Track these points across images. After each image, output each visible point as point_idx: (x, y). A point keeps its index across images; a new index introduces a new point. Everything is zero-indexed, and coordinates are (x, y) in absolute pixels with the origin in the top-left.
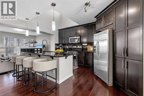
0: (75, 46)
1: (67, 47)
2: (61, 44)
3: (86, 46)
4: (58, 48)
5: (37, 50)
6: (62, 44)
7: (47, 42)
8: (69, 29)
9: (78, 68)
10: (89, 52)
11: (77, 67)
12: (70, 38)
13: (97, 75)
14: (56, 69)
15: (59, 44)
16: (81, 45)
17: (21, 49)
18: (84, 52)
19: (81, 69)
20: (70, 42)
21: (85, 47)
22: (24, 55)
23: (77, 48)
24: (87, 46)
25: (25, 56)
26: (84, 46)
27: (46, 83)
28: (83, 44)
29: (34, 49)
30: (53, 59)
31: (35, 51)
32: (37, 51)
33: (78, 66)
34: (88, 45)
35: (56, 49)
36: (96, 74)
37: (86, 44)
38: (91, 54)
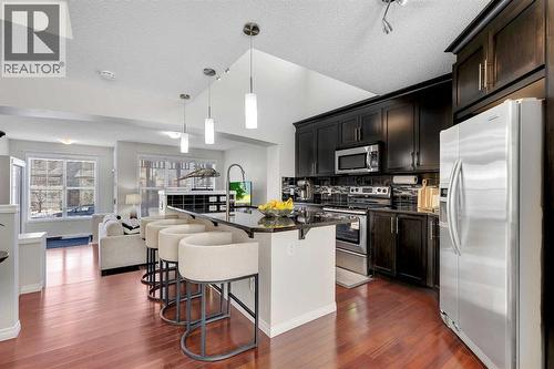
0: (361, 189)
1: (329, 191)
2: (302, 179)
3: (409, 188)
4: (292, 193)
5: (218, 201)
6: (308, 179)
7: (243, 172)
8: (336, 118)
9: (368, 283)
10: (424, 217)
11: (365, 279)
12: (338, 154)
13: (454, 330)
14: (256, 276)
15: (297, 179)
16: (387, 185)
17: (169, 197)
18: (397, 214)
19: (380, 291)
20: (337, 171)
21: (407, 193)
22: (177, 217)
23: (369, 197)
24: (413, 186)
25: (173, 221)
26: (403, 186)
27: (229, 325)
28: (397, 180)
29: (208, 196)
30: (251, 236)
31: (212, 204)
32: (218, 203)
33: (370, 272)
34: (420, 183)
35: (285, 197)
36: (451, 325)
37: (411, 180)
38: (431, 224)
